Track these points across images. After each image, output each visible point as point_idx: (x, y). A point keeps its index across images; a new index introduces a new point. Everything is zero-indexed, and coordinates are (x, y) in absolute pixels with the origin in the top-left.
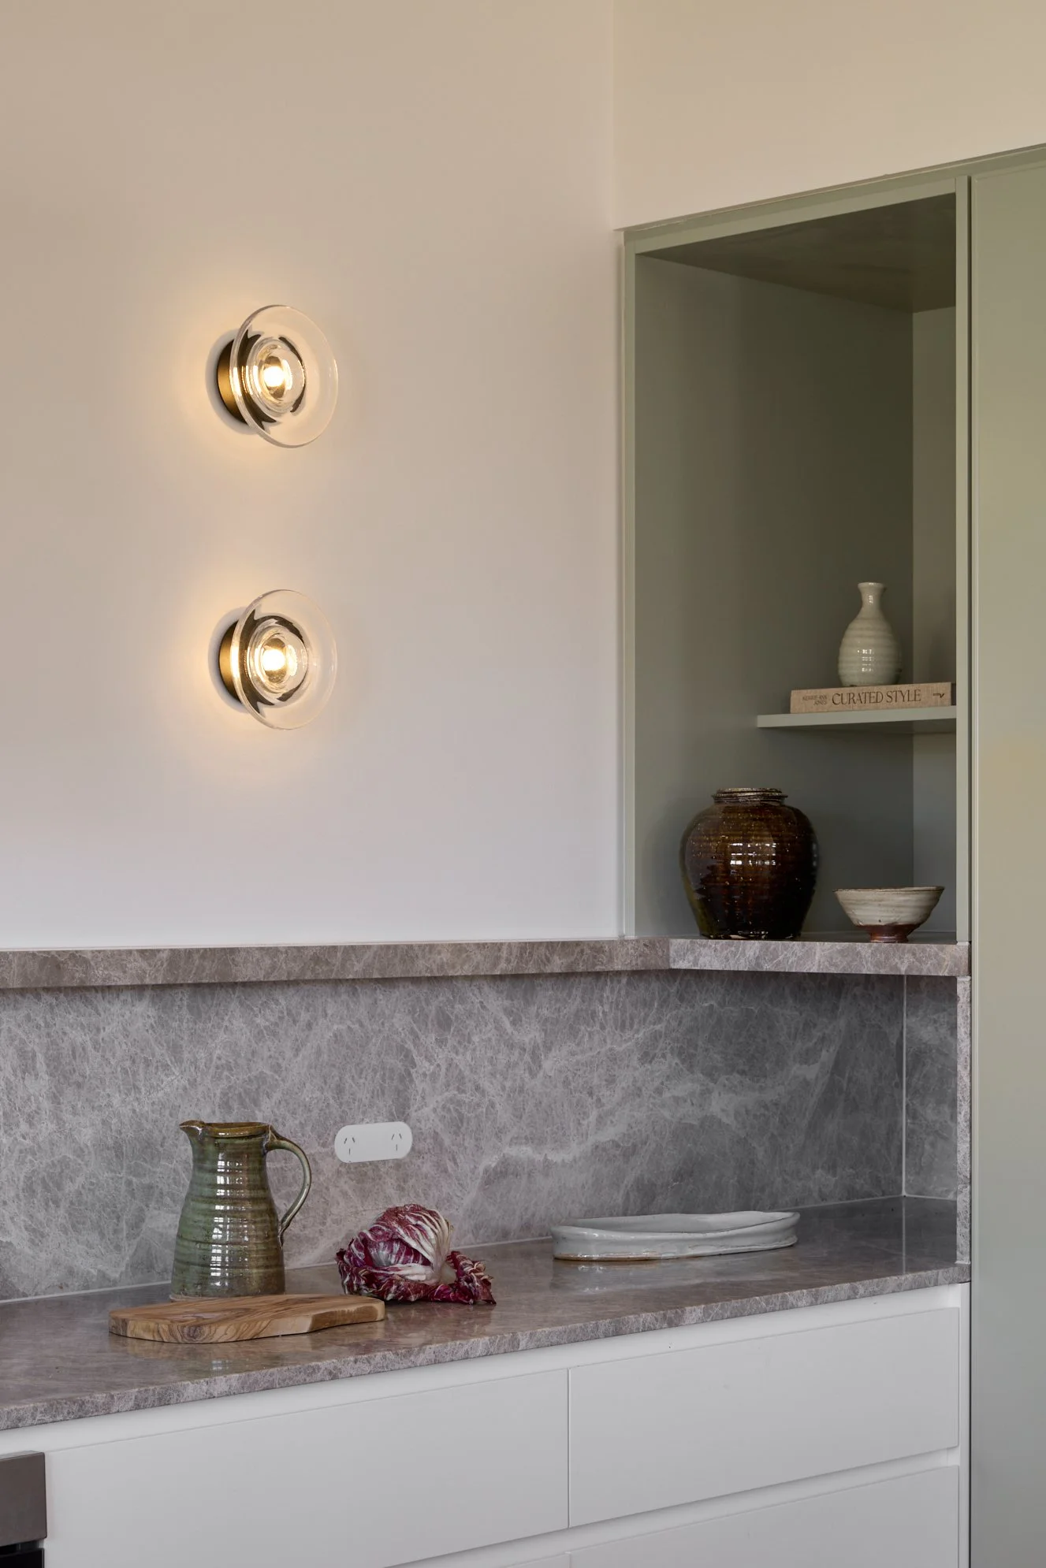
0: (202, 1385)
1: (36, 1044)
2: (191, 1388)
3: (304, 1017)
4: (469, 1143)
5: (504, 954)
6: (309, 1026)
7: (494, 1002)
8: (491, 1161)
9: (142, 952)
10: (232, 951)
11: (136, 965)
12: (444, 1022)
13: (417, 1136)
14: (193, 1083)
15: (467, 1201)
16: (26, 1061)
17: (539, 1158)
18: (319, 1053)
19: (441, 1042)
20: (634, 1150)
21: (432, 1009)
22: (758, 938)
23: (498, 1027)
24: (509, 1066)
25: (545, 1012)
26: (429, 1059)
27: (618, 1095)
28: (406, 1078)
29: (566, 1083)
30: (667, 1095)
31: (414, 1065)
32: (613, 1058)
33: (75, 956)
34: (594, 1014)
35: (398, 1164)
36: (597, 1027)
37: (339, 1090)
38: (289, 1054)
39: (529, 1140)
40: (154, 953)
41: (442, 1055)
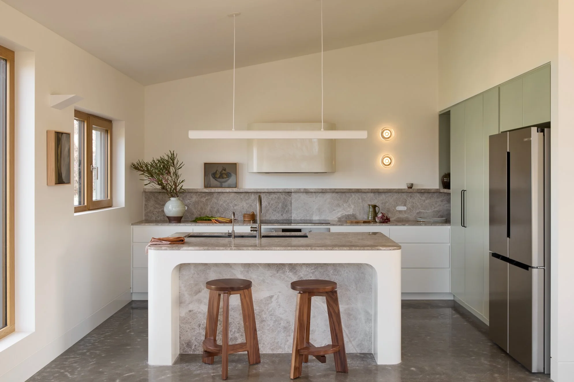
0: (346, 224)
1: (360, 197)
2: (345, 224)
3: (392, 196)
4: (415, 209)
5: (415, 190)
6: (393, 196)
7: (418, 195)
8: (418, 211)
9: (368, 189)
10: (379, 189)
11: (367, 190)
12: (411, 197)
13: (407, 208)
14: (378, 201)
15: (414, 215)
16: (359, 199)
17: (425, 211)
18: (394, 199)
19: (411, 199)
20: (440, 211)
21: (409, 195)
22: (446, 189)
23: (419, 197)
24: (420, 202)
25: (426, 196)
26: (409, 200)
27: (437, 205)
28: (406, 202)
29: (429, 204)
30: (445, 206)
31: (407, 201)
32: (436, 201)
33: (360, 189)
34: (433, 197)
35: (405, 211)
36: (434, 198)
37: (397, 203)
38: (390, 199)
39: (423, 209)
40: (369, 189)
41: (411, 200)
